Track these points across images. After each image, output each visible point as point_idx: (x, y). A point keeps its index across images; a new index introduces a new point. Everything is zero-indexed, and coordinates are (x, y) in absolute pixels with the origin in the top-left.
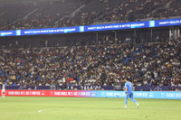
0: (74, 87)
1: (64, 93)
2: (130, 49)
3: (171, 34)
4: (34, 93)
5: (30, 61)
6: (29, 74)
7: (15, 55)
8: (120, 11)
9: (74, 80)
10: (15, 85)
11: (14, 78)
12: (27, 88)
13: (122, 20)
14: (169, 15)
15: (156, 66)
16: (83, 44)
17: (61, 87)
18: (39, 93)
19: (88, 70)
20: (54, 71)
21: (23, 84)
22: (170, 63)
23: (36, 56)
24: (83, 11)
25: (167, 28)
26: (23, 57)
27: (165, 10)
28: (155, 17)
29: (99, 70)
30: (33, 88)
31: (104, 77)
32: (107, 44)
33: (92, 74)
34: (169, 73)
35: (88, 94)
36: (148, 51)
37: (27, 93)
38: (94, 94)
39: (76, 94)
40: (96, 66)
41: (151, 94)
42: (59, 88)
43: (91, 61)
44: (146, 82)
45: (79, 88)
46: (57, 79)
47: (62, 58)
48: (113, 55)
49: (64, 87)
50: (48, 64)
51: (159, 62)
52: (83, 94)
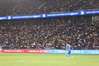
0: (40, 48)
1: (34, 51)
2: (70, 27)
3: (93, 19)
4: (18, 51)
5: (16, 34)
6: (15, 41)
7: (8, 30)
8: (65, 6)
9: (40, 44)
10: (8, 46)
11: (7, 42)
12: (14, 48)
13: (66, 11)
14: (92, 8)
15: (85, 36)
16: (45, 24)
17: (33, 48)
18: (21, 51)
19: (48, 38)
20: (29, 39)
21: (12, 46)
22: (93, 34)
23: (19, 31)
24: (45, 6)
25: (91, 15)
26: (12, 31)
27: (90, 5)
28: (84, 9)
29: (54, 38)
30: (17, 48)
31: (56, 42)
32: (58, 24)
33: (50, 40)
34: (92, 40)
35: (48, 51)
36: (80, 28)
37: (14, 51)
38: (51, 51)
39: (41, 51)
40: (52, 36)
41: (82, 52)
42: (31, 48)
43: (49, 34)
44: (79, 45)
45: (43, 48)
46: (31, 43)
47: (33, 32)
48: (61, 30)
49: (34, 48)
50: (26, 35)
51: (86, 34)
52: (45, 51)
